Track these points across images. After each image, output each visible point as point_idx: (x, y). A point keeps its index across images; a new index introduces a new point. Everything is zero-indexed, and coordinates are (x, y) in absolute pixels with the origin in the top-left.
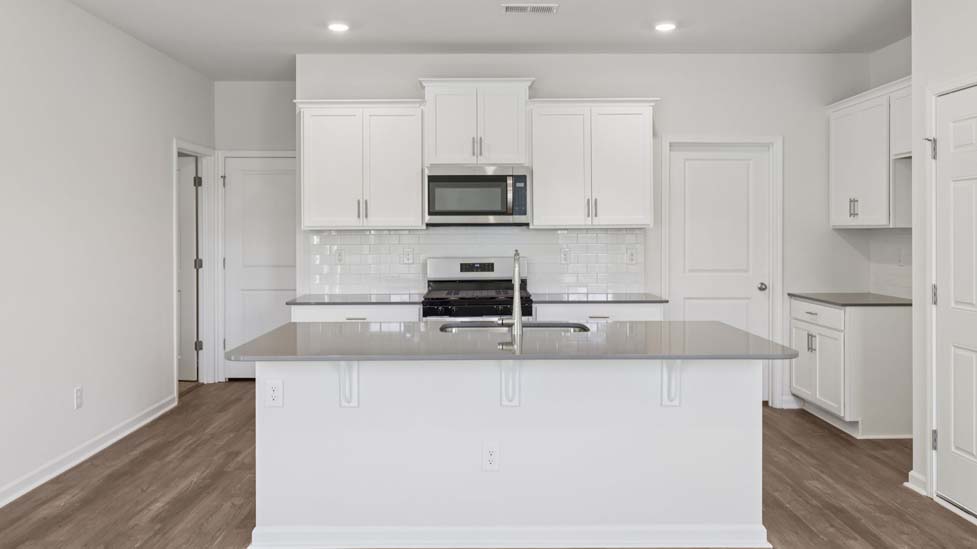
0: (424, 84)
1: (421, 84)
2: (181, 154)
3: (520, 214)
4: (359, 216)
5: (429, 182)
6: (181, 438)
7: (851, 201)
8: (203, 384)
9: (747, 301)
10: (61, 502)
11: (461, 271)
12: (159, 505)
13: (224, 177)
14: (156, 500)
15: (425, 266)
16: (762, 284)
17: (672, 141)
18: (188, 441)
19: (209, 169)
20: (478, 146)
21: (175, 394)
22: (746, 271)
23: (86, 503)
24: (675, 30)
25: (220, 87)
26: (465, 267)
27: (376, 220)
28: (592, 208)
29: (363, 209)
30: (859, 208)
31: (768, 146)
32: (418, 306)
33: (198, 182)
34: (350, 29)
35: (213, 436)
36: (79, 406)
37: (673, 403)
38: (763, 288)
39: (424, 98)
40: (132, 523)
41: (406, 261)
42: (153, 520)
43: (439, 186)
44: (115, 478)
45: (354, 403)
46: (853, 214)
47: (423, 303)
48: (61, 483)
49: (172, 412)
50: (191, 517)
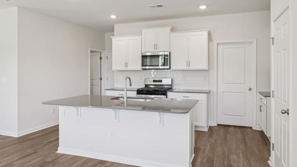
0: (142, 30)
2: (91, 52)
3: (167, 66)
4: (125, 67)
5: (142, 57)
9: (244, 94)
11: (153, 82)
13: (107, 57)
16: (250, 88)
17: (218, 42)
19: (104, 55)
20: (156, 46)
22: (245, 84)
24: (206, 8)
28: (188, 64)
29: (126, 65)
31: (252, 42)
33: (101, 58)
34: (116, 17)
37: (161, 125)
38: (250, 89)
39: (142, 34)
43: (145, 58)
47: (137, 91)
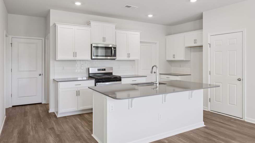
0: (91, 22)
3: (114, 56)
4: (74, 56)
7: (173, 55)
11: (98, 71)
13: (11, 44)
20: (104, 39)
24: (152, 17)
26: (99, 70)
27: (78, 58)
28: (129, 55)
29: (75, 54)
30: (175, 56)
39: (90, 26)
46: (174, 57)
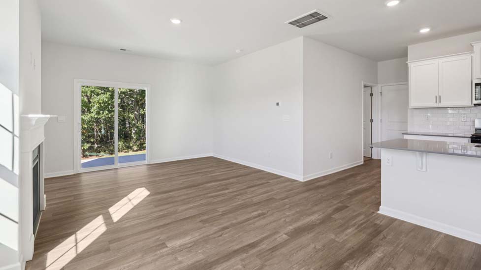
0: (473, 45)
1: (471, 45)
2: (365, 86)
4: (436, 102)
5: (475, 86)
6: (362, 173)
8: (373, 159)
10: (324, 182)
12: (351, 190)
13: (381, 93)
14: (350, 189)
15: (474, 122)
18: (364, 174)
19: (376, 91)
21: (363, 160)
23: (330, 184)
25: (380, 64)
27: (445, 103)
29: (438, 99)
32: (468, 139)
33: (373, 94)
34: (431, 30)
35: (373, 175)
36: (331, 158)
39: (473, 50)
40: (342, 193)
41: (463, 120)
42: (348, 194)
44: (339, 180)
45: (424, 169)
47: (471, 137)
48: (325, 178)
49: (361, 165)
50: (360, 197)
